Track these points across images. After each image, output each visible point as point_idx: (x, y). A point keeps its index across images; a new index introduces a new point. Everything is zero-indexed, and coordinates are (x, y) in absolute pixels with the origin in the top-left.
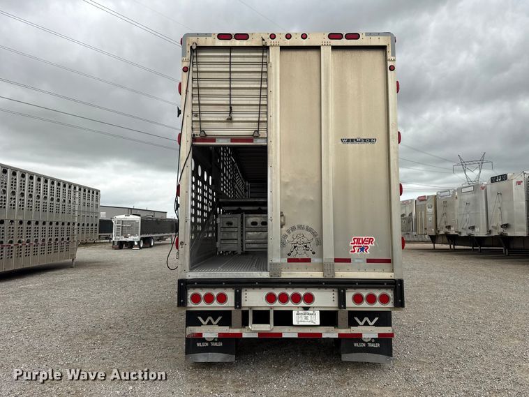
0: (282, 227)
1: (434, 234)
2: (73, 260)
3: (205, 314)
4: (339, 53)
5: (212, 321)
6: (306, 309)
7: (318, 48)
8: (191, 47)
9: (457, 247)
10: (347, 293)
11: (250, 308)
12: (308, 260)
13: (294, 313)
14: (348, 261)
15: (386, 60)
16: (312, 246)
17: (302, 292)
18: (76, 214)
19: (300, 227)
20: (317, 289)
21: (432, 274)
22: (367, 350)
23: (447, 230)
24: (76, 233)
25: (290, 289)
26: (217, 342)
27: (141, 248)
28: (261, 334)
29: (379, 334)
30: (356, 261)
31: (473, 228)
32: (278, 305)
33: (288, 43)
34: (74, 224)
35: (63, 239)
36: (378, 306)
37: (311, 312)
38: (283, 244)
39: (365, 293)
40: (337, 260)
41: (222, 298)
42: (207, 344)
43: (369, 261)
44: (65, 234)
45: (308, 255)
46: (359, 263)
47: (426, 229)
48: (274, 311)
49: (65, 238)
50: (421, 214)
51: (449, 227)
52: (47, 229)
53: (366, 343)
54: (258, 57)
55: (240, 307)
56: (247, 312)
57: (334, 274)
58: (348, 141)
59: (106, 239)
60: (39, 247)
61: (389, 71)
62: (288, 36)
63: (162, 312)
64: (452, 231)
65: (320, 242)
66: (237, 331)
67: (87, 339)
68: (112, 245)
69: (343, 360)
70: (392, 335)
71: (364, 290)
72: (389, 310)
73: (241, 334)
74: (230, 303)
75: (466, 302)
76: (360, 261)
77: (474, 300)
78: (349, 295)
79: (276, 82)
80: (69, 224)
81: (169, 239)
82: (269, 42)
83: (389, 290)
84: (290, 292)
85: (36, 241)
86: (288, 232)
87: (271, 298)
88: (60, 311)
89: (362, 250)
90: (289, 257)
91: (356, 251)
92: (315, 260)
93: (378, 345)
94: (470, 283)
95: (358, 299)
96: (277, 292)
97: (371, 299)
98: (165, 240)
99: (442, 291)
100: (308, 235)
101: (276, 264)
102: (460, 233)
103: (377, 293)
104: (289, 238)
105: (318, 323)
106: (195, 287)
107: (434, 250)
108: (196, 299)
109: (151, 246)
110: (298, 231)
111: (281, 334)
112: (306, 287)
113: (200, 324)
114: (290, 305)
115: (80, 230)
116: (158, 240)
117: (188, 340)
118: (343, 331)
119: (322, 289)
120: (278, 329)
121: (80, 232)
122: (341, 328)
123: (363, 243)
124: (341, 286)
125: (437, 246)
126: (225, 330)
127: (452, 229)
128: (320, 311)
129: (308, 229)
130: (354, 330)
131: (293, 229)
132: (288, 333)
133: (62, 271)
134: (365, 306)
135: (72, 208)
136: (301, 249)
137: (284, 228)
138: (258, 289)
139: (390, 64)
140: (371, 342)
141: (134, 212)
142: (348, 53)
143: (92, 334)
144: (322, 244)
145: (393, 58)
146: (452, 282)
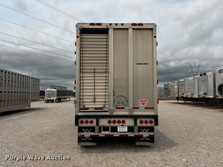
0: (114, 96)
1: (178, 97)
2: (29, 107)
3: (85, 128)
4: (135, 31)
5: (88, 131)
6: (122, 126)
7: (127, 29)
8: (80, 28)
9: (187, 102)
10: (137, 120)
11: (102, 125)
12: (124, 108)
13: (118, 127)
14: (138, 108)
15: (153, 34)
16: (125, 103)
17: (121, 120)
18: (31, 88)
19: (121, 96)
20: (126, 119)
21: (175, 113)
22: (145, 141)
23: (183, 95)
24: (30, 96)
25: (117, 119)
26: (90, 138)
27: (57, 102)
28: (106, 135)
29: (149, 135)
30: (141, 108)
31: (193, 94)
32: (112, 124)
33: (116, 27)
34: (30, 93)
35: (25, 99)
36: (149, 125)
37: (124, 127)
38: (114, 102)
39: (144, 120)
40: (134, 108)
41: (92, 122)
42: (86, 139)
43: (146, 108)
44: (26, 97)
45: (124, 106)
46: (142, 109)
47: (174, 95)
48: (111, 127)
49: (26, 98)
50: (172, 88)
51: (183, 94)
52: (19, 95)
53: (145, 138)
55: (98, 125)
56: (101, 127)
57: (133, 113)
58: (138, 64)
59: (42, 98)
60: (16, 102)
61: (154, 38)
62: (116, 24)
63: (68, 128)
64: (185, 96)
65: (128, 101)
66: (97, 134)
67: (39, 138)
68: (44, 101)
69: (136, 144)
70: (154, 135)
71: (144, 119)
72: (153, 126)
73: (99, 135)
74: (95, 124)
75: (186, 124)
76: (143, 108)
77: (189, 123)
78: (138, 121)
79: (112, 42)
80: (28, 93)
81: (69, 99)
82: (109, 27)
83: (153, 119)
84: (117, 120)
85: (15, 100)
86: (116, 98)
87: (109, 122)
88: (27, 128)
89: (143, 104)
90: (117, 107)
91: (141, 105)
92: (126, 108)
93: (149, 139)
94: (189, 116)
95: (141, 122)
96: (112, 120)
97: (146, 122)
98: (67, 99)
99: (178, 120)
100: (124, 99)
101: (112, 109)
102: (188, 96)
103: (148, 120)
104: (117, 100)
105: (127, 131)
106: (81, 118)
107: (178, 103)
108: (82, 122)
109: (61, 102)
110: (120, 97)
111: (113, 135)
112: (123, 118)
113: (83, 132)
114: (116, 124)
115: (32, 95)
116: (64, 99)
117: (79, 137)
119: (128, 119)
120: (112, 133)
121: (32, 96)
122: (135, 133)
123: (143, 101)
124: (135, 117)
125: (179, 101)
126: (93, 133)
127: (185, 94)
128: (128, 127)
129: (124, 97)
130: (140, 133)
131: (118, 96)
132: (116, 134)
133: (25, 112)
134: (144, 125)
135: (29, 86)
136: (121, 104)
137: (115, 96)
138: (105, 119)
139: (154, 35)
140: (146, 138)
141: (53, 87)
142: (139, 31)
143: (41, 136)
144: (128, 102)
145: (155, 33)
146: (182, 116)
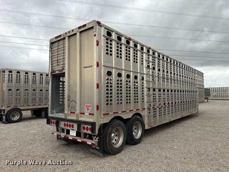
6: (72, 130)
10: (81, 126)
11: (62, 127)
12: (74, 113)
16: (75, 107)
17: (71, 124)
19: (73, 101)
20: (74, 123)
25: (69, 123)
28: (64, 136)
29: (92, 143)
30: (86, 114)
36: (89, 132)
38: (69, 107)
39: (86, 126)
40: (81, 113)
43: (89, 114)
45: (74, 111)
48: (66, 129)
54: (62, 42)
58: (85, 67)
61: (94, 37)
62: (69, 32)
73: (61, 135)
82: (65, 36)
87: (65, 125)
89: (88, 110)
91: (86, 110)
97: (87, 129)
101: (66, 113)
103: (89, 127)
104: (71, 105)
105: (75, 135)
106: (51, 119)
111: (68, 137)
118: (83, 140)
123: (88, 107)
124: (79, 123)
126: (58, 133)
128: (76, 131)
130: (85, 140)
136: (73, 109)
137: (70, 101)
138: (62, 122)
139: (94, 34)
145: (95, 31)
